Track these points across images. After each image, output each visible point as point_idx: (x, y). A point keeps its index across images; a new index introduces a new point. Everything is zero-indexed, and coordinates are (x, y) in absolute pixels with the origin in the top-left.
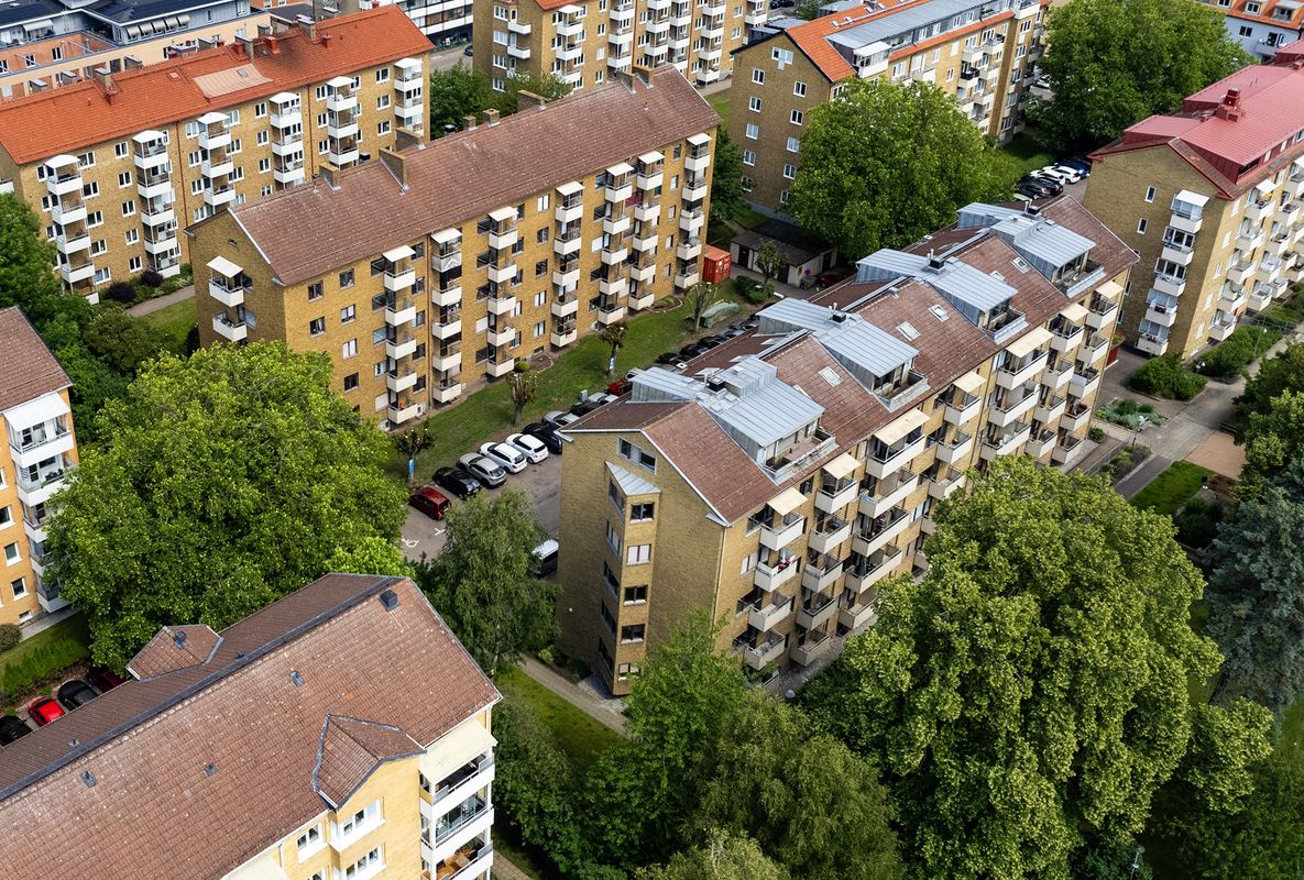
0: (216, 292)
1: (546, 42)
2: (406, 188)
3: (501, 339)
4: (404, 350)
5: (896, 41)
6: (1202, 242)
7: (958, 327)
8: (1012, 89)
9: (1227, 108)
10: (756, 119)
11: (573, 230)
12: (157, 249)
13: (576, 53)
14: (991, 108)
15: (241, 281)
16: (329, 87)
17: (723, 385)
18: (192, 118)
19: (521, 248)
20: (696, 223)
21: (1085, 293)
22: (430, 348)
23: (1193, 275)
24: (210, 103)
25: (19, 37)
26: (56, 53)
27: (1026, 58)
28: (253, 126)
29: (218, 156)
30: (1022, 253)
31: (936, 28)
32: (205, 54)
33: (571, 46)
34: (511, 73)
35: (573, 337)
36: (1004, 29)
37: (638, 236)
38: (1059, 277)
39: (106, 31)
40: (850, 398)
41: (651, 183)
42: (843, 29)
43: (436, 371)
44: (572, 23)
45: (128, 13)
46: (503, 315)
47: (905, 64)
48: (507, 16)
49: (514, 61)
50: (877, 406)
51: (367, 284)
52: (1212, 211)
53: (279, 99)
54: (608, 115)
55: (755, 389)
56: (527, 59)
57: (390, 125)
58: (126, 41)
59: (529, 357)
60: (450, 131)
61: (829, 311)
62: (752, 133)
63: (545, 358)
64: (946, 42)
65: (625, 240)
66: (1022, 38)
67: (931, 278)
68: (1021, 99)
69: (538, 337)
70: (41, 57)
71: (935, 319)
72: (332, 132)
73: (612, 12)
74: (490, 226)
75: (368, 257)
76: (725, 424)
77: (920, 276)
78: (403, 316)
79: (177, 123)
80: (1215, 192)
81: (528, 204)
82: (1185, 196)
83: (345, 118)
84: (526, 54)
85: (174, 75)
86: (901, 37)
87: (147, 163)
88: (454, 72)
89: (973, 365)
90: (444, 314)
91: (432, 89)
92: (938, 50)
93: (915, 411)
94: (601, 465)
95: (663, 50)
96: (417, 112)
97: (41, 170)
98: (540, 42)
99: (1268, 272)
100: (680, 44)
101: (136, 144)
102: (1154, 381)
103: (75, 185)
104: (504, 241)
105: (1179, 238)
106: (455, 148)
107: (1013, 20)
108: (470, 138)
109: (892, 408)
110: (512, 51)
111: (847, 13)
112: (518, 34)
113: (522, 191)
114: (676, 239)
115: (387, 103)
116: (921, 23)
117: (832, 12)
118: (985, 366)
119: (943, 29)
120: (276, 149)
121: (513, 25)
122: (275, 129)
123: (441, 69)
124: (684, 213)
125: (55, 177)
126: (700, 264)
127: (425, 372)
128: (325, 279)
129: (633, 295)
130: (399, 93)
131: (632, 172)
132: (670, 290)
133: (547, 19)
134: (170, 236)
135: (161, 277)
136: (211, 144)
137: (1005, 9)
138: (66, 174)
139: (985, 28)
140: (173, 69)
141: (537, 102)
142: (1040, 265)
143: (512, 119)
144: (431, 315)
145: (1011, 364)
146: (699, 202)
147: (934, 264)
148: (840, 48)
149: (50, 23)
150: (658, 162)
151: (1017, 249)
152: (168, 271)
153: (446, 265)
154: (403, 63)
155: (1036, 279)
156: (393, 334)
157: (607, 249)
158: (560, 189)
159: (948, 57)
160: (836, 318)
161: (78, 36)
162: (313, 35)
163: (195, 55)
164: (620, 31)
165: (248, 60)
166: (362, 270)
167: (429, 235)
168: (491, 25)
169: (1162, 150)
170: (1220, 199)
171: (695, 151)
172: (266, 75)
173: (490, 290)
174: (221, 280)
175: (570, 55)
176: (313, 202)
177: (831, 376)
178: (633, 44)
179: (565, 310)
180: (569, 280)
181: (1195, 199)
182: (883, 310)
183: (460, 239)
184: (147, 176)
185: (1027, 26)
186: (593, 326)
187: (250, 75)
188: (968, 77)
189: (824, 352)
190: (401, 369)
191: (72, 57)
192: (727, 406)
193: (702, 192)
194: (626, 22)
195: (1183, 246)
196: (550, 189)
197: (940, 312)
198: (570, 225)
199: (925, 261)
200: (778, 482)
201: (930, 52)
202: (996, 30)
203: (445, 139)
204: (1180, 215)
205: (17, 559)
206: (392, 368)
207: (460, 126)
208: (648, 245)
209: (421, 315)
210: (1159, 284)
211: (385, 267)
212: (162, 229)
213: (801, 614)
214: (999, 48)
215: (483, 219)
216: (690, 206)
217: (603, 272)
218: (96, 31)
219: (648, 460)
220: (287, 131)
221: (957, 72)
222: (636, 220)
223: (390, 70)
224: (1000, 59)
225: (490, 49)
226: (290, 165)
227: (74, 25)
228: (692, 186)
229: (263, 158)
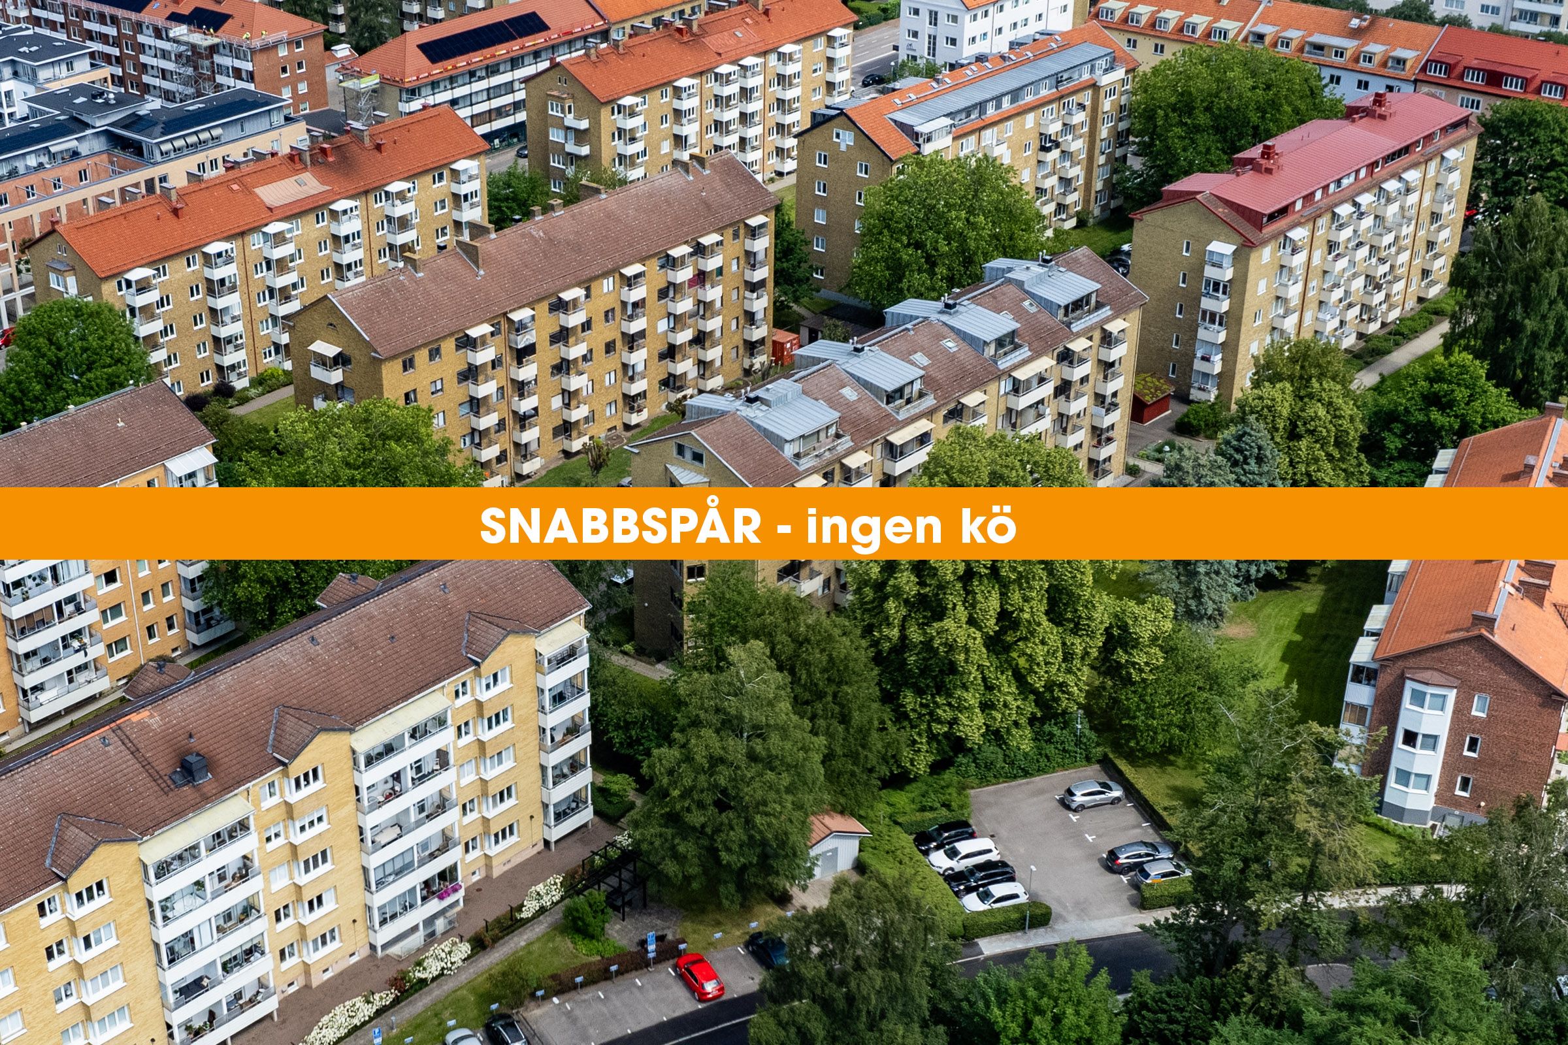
0: (317, 373)
1: (605, 136)
2: (482, 272)
3: (578, 414)
4: (488, 421)
5: (963, 115)
6: (1235, 288)
7: (966, 355)
8: (1102, 160)
9: (1263, 162)
10: (823, 203)
11: (639, 310)
12: (228, 360)
13: (637, 147)
14: (1081, 182)
15: (340, 360)
16: (387, 193)
17: (757, 399)
18: (256, 229)
19: (589, 328)
20: (760, 304)
21: (1091, 328)
22: (510, 422)
23: (1231, 321)
24: (274, 215)
25: (44, 159)
26: (82, 175)
27: (1115, 127)
28: (314, 235)
29: (282, 265)
30: (1033, 296)
31: (1006, 101)
32: (261, 165)
33: (633, 140)
34: (570, 172)
35: (644, 415)
36: (1086, 98)
37: (703, 317)
38: (1066, 315)
39: (137, 149)
40: (867, 409)
41: (712, 264)
42: (904, 107)
43: (517, 445)
44: (632, 114)
45: (158, 129)
46: (577, 391)
47: (973, 139)
48: (563, 111)
49: (573, 158)
50: (888, 415)
51: (452, 360)
52: (1240, 258)
53: (339, 206)
54: (667, 201)
55: (783, 401)
56: (586, 157)
57: (448, 231)
58: (158, 158)
59: (603, 435)
60: (517, 221)
61: (849, 346)
62: (820, 218)
63: (618, 437)
64: (1018, 114)
65: (690, 321)
66: (1107, 105)
67: (944, 318)
68: (1115, 171)
69: (612, 416)
70: (68, 180)
71: (945, 351)
72: (391, 239)
73: (675, 101)
74: (561, 306)
75: (452, 334)
76: (759, 427)
77: (934, 317)
78: (486, 389)
79: (242, 234)
80: (1240, 240)
81: (594, 285)
82: (1216, 246)
83: (403, 223)
84: (585, 150)
85: (235, 187)
86: (968, 111)
87: (217, 274)
88: (509, 174)
89: (978, 384)
90: (521, 388)
91: (489, 192)
92: (1010, 123)
93: (924, 421)
94: (662, 468)
95: (733, 139)
96: (474, 213)
97: (119, 283)
98: (599, 137)
99: (1324, 322)
100: (752, 132)
101: (206, 255)
102: (1195, 423)
103: (152, 297)
104: (574, 320)
105: (1216, 285)
106: (523, 236)
107: (1094, 87)
108: (536, 227)
109: (902, 416)
110: (570, 148)
111: (910, 90)
112: (576, 131)
113: (587, 274)
114: (742, 321)
115: (443, 207)
116: (988, 96)
117: (894, 90)
118: (992, 387)
119: (1013, 101)
120: (336, 258)
121: (570, 120)
122: (336, 238)
123: (495, 171)
124: (748, 294)
125: (133, 290)
126: (769, 347)
127: (507, 446)
128: (416, 354)
129: (702, 376)
130: (456, 196)
131: (691, 254)
132: (740, 373)
133: (605, 112)
134: (238, 348)
135: (233, 388)
136: (277, 253)
137: (1086, 76)
138: (143, 287)
139: (1062, 97)
140: (234, 180)
141: (598, 191)
142: (1047, 305)
143: (575, 208)
144: (509, 390)
145: (1018, 388)
146: (762, 283)
147: (948, 306)
148: (902, 126)
149: (75, 143)
150: (717, 244)
151: (1027, 292)
152: (240, 384)
153: (522, 342)
154: (459, 165)
155: (1044, 317)
156: (476, 405)
157: (673, 330)
158: (623, 271)
159: (1023, 129)
160: (856, 350)
161: (105, 157)
162: (367, 140)
163: (252, 167)
164: (684, 121)
165: (305, 169)
166: (448, 346)
167: (505, 314)
168: (546, 121)
169: (1192, 204)
170: (1246, 247)
171: (753, 232)
172: (323, 183)
173: (563, 367)
174: (322, 361)
175: (632, 149)
176: (401, 288)
177: (849, 393)
178: (701, 135)
179: (636, 388)
180: (638, 358)
181: (1223, 248)
182: (902, 345)
183: (533, 317)
184: (214, 288)
185: (1112, 92)
186: (664, 407)
187: (308, 184)
188: (1048, 150)
189: (845, 375)
190: (485, 441)
191: (98, 181)
192: (760, 414)
193: (763, 273)
194: (690, 111)
195: (1220, 295)
196: (614, 271)
197: (950, 344)
198: (635, 305)
199: (939, 305)
200: (801, 469)
201: (1001, 126)
202: (1075, 99)
203: (514, 228)
204: (1214, 265)
205: (170, 598)
206: (477, 440)
207: (528, 215)
208: (713, 324)
209: (501, 389)
210: (1202, 334)
211: (467, 343)
212: (229, 342)
213: (838, 594)
214: (1079, 117)
215: (554, 300)
216: (753, 287)
217: (671, 352)
218: (123, 149)
219: (698, 457)
220: (347, 239)
221: (1035, 145)
222: (699, 302)
223: (446, 173)
224: (1086, 129)
225: (547, 148)
226: (350, 274)
227: (99, 145)
228: (753, 267)
229: (324, 266)
